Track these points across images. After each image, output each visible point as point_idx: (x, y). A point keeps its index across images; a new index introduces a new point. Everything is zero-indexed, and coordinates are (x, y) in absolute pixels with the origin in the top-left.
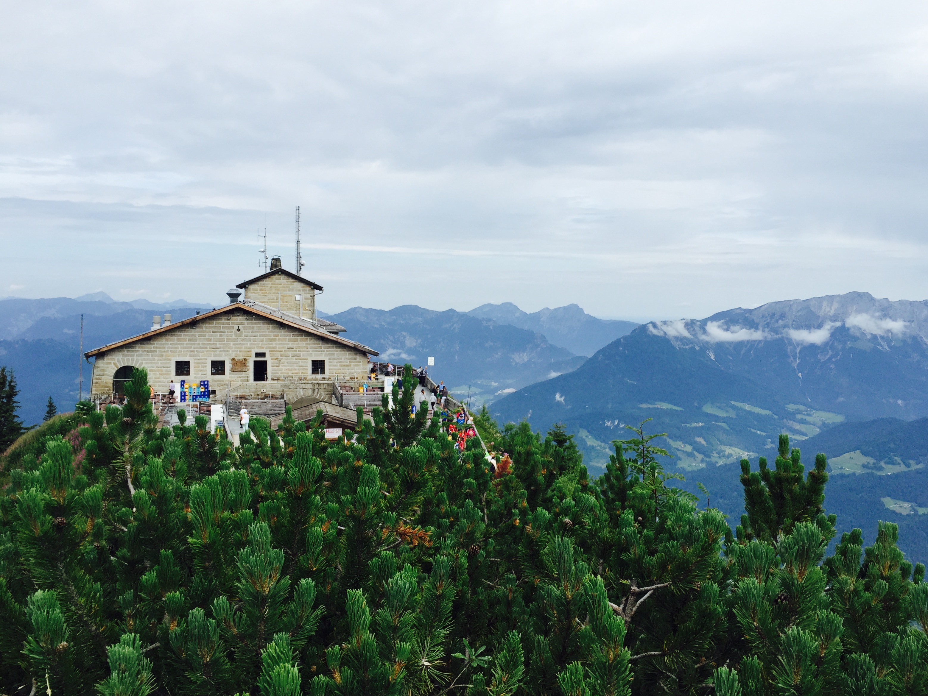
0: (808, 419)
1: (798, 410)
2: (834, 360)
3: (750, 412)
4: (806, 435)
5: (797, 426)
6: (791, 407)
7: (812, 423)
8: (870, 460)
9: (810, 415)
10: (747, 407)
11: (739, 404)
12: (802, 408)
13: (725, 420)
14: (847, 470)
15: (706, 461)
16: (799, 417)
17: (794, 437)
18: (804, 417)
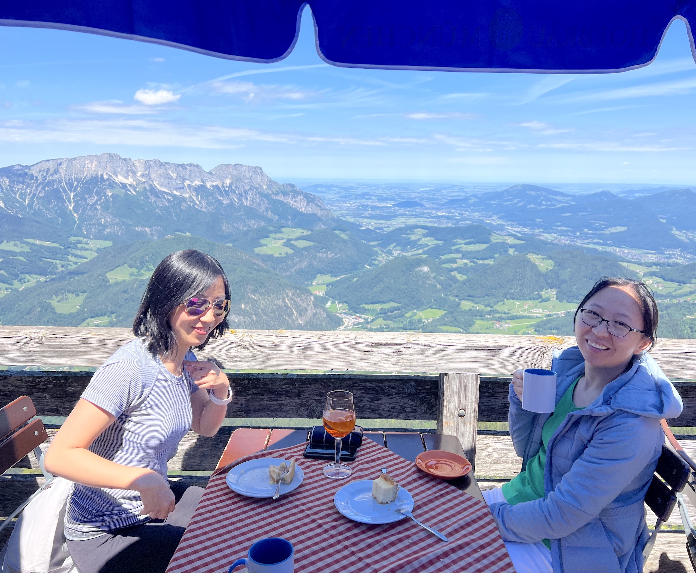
0: (87, 246)
1: (78, 241)
2: (99, 203)
3: (41, 246)
4: (87, 258)
5: (79, 253)
6: (73, 239)
7: (90, 249)
8: (134, 270)
9: (87, 244)
10: (38, 242)
11: (31, 241)
12: (81, 239)
13: (21, 254)
14: (120, 279)
15: (10, 288)
16: (79, 246)
17: (78, 261)
18: (83, 245)
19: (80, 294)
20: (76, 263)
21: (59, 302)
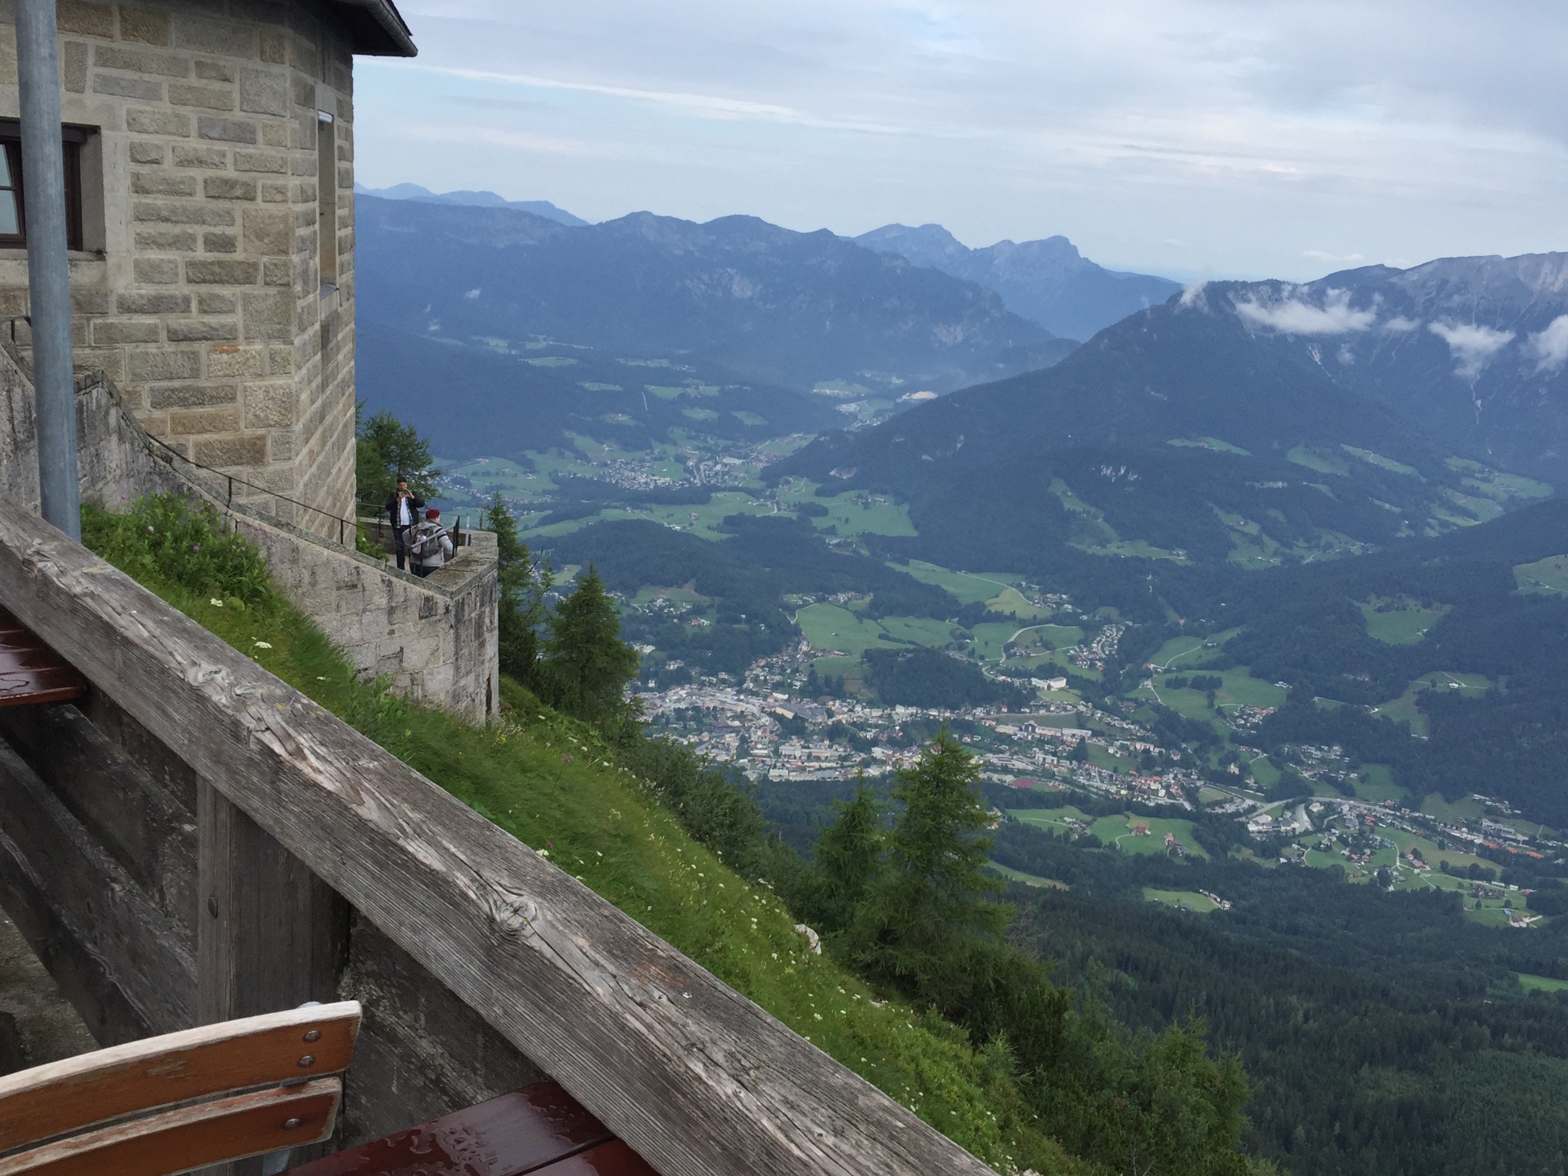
0: (1484, 487)
1: (1466, 469)
2: (1545, 379)
3: (1376, 469)
4: (1475, 517)
5: (1461, 500)
6: (1455, 463)
7: (1490, 495)
9: (1487, 481)
10: (1372, 458)
11: (1357, 452)
12: (1475, 465)
13: (1327, 479)
14: (1547, 589)
15: (1283, 554)
16: (1466, 482)
17: (1452, 520)
18: (1477, 484)
19: (1436, 604)
20: (1444, 524)
21: (1380, 610)
